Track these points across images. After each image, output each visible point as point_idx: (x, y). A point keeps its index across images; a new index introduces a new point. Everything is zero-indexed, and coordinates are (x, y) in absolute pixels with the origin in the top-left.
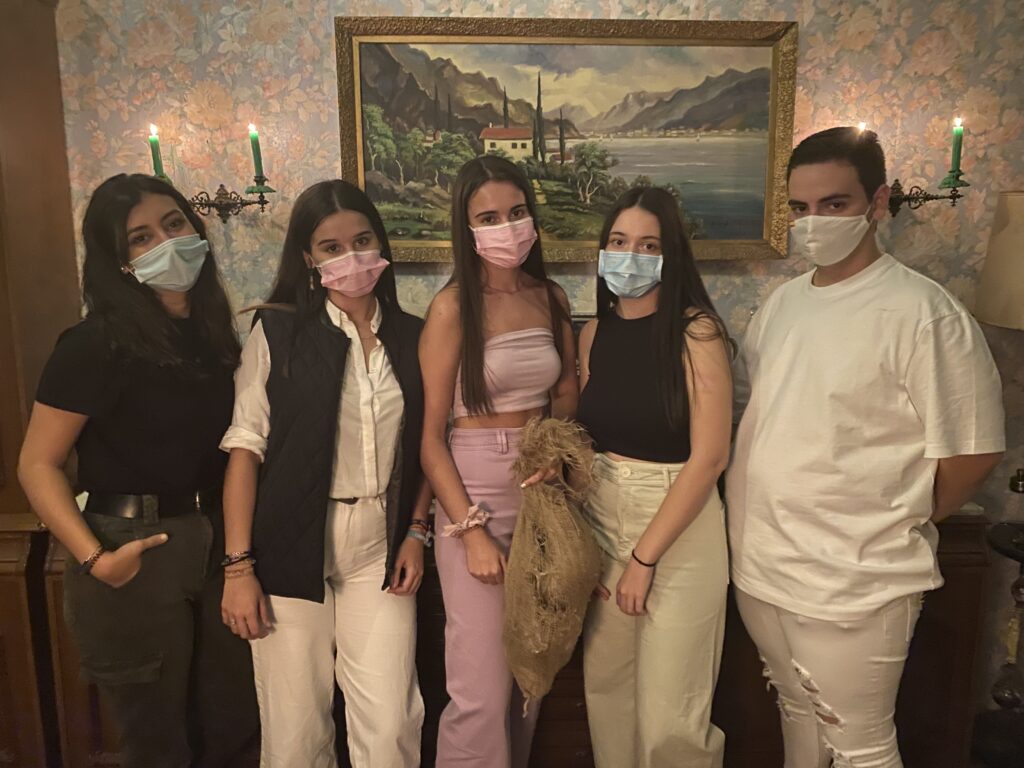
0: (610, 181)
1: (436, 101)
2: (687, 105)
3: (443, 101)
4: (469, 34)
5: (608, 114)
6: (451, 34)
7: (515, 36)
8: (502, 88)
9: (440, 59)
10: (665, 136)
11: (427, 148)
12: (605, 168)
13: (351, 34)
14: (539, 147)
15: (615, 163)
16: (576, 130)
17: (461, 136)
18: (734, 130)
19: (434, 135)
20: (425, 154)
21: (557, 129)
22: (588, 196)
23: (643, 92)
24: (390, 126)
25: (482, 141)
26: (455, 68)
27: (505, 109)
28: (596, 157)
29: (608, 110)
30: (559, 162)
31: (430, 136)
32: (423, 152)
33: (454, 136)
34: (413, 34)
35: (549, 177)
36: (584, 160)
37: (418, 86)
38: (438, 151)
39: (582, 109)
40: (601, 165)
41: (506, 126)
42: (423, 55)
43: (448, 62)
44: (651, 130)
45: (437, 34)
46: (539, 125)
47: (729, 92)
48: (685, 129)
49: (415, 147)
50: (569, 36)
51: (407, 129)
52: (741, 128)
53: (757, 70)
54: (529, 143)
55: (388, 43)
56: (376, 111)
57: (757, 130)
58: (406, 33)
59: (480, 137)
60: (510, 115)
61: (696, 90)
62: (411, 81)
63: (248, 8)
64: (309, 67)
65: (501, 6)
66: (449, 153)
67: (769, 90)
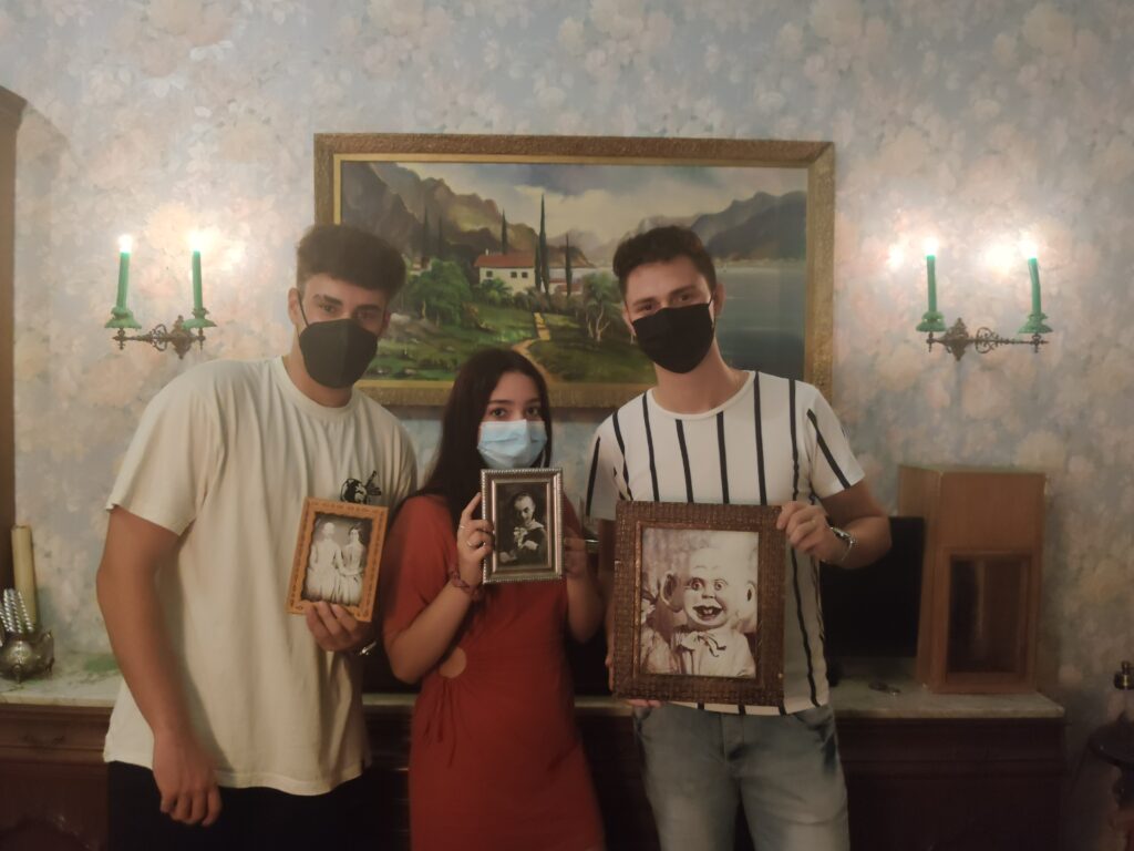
1: (426, 224)
2: (712, 232)
3: (433, 224)
4: (463, 153)
6: (444, 152)
7: (515, 154)
8: (500, 211)
9: (432, 180)
11: (415, 277)
13: (332, 151)
14: (543, 276)
16: (585, 259)
17: (453, 263)
18: (767, 260)
19: (424, 262)
20: (413, 284)
21: (563, 258)
22: (599, 332)
23: (662, 216)
25: (477, 270)
26: (448, 189)
27: (504, 234)
30: (565, 294)
31: (417, 263)
33: (446, 264)
34: (402, 152)
35: (553, 310)
36: (594, 292)
37: (405, 208)
38: (426, 280)
39: (591, 235)
40: (614, 297)
41: (505, 253)
42: (412, 175)
43: (439, 184)
45: (428, 152)
46: (543, 253)
47: (761, 218)
50: (574, 155)
52: (776, 257)
53: (791, 193)
54: (531, 272)
55: (375, 162)
58: (394, 150)
59: (476, 265)
60: (509, 241)
61: (721, 214)
62: (398, 203)
63: (222, 124)
64: (285, 187)
65: (501, 122)
66: (439, 283)
67: (805, 215)
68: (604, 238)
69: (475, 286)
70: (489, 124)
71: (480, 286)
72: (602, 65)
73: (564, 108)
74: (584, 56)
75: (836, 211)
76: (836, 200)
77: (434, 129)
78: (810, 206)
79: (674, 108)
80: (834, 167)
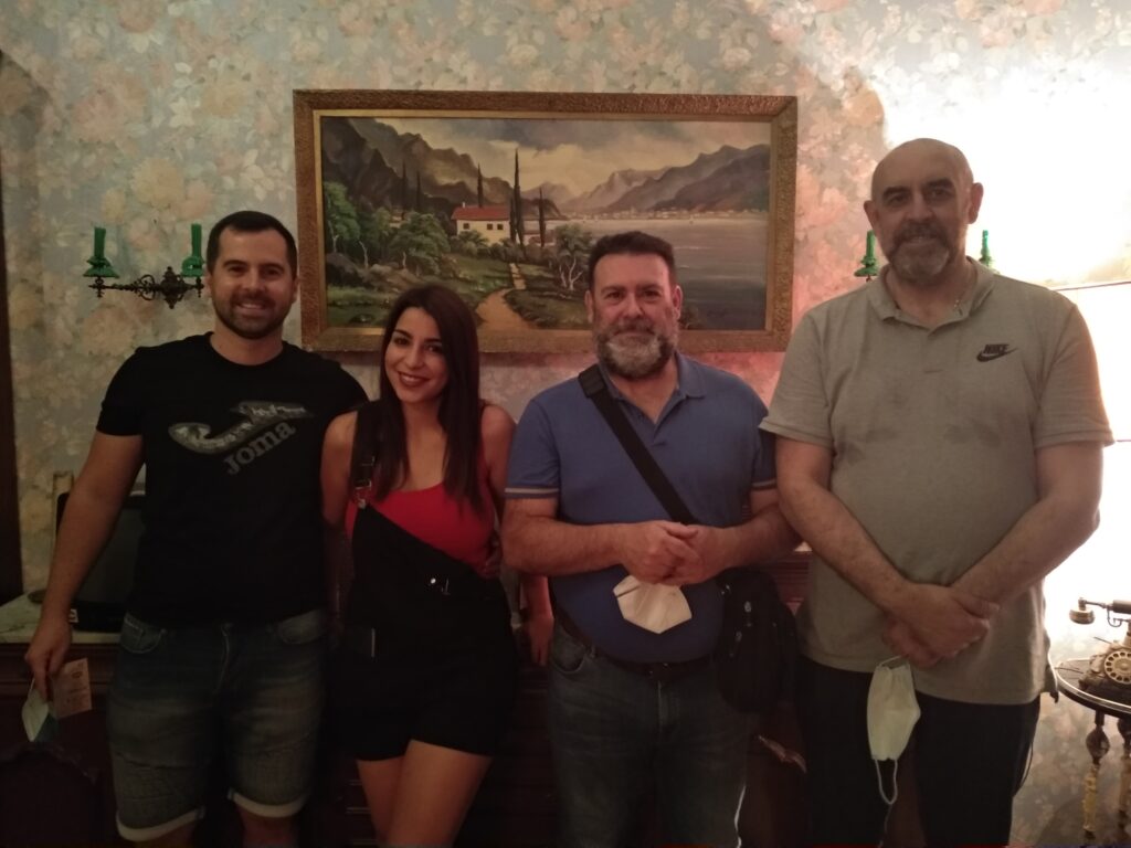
1: (404, 180)
2: (680, 184)
3: (411, 178)
4: (438, 109)
5: (592, 194)
6: (419, 108)
7: (488, 110)
8: (476, 165)
9: (409, 135)
10: (655, 218)
11: (395, 229)
13: (311, 107)
14: (517, 228)
16: (557, 211)
17: (432, 216)
18: (731, 211)
19: (403, 215)
20: (392, 236)
21: (537, 209)
22: (572, 281)
23: (630, 170)
24: (354, 204)
25: (455, 222)
26: (425, 144)
27: (480, 188)
28: (580, 239)
29: (591, 188)
30: (539, 245)
31: (397, 216)
32: (390, 234)
33: (424, 216)
34: (379, 108)
35: (528, 260)
36: (567, 243)
37: (384, 163)
38: (406, 232)
39: (563, 188)
40: (585, 248)
41: (481, 206)
42: (391, 130)
43: (417, 138)
44: (640, 211)
45: (404, 108)
46: (517, 206)
47: (726, 170)
48: (678, 209)
49: (381, 228)
50: (547, 110)
51: (372, 209)
52: (739, 208)
53: (755, 147)
54: (506, 224)
55: (353, 118)
56: (338, 189)
57: (757, 211)
58: (371, 106)
59: (453, 217)
60: (485, 194)
61: (688, 167)
62: (377, 155)
63: (202, 81)
64: (267, 142)
65: (476, 78)
66: (418, 235)
67: (768, 168)
68: (576, 191)
69: (452, 238)
70: (464, 81)
71: (457, 238)
72: (573, 23)
73: (536, 65)
74: (555, 14)
75: (798, 164)
76: (799, 152)
77: (410, 85)
78: (773, 160)
79: (643, 64)
80: (796, 119)
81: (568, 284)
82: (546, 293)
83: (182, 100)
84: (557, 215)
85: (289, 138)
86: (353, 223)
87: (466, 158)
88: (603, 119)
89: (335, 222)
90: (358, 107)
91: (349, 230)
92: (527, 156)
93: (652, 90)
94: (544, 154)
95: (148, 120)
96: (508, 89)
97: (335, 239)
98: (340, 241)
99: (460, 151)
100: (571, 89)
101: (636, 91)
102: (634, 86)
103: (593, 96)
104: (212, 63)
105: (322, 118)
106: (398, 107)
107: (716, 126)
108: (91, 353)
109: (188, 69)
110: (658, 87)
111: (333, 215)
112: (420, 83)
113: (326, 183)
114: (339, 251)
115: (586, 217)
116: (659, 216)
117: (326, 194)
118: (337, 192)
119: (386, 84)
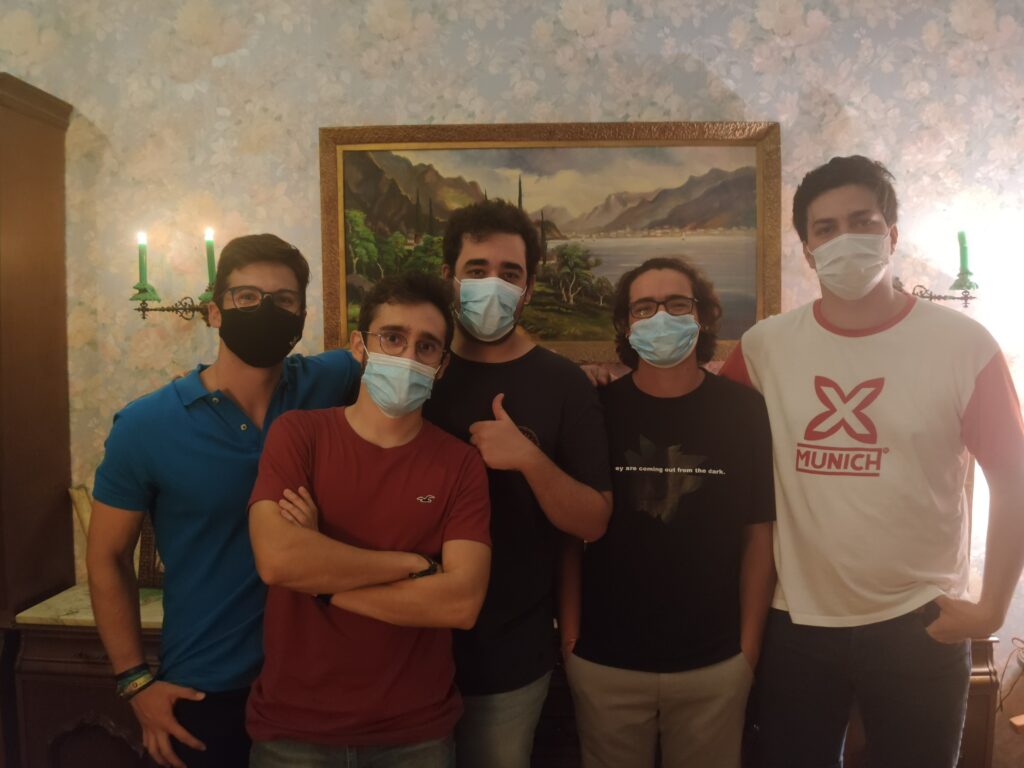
0: (594, 282)
1: (418, 205)
2: (671, 205)
3: (424, 205)
4: (450, 141)
5: (591, 214)
6: (432, 140)
7: (494, 140)
8: (482, 190)
9: (422, 165)
10: (649, 236)
11: (409, 251)
12: (588, 268)
13: (336, 143)
15: (598, 263)
16: (558, 231)
18: (721, 229)
19: (416, 238)
22: (572, 296)
23: (626, 193)
24: (372, 229)
26: (436, 173)
28: (579, 257)
29: (590, 209)
31: (411, 239)
32: (405, 256)
33: (436, 239)
34: (395, 142)
36: (567, 260)
37: (399, 191)
38: (420, 254)
39: (563, 210)
40: (584, 265)
42: (406, 162)
43: (429, 168)
44: (634, 230)
45: (418, 141)
47: (713, 191)
48: (670, 228)
49: (397, 250)
50: (548, 139)
51: (389, 233)
52: (729, 226)
53: (742, 169)
55: (372, 151)
56: (358, 216)
57: (745, 228)
58: (389, 140)
61: (679, 189)
62: (393, 186)
63: (240, 122)
64: (295, 175)
65: (483, 112)
66: (430, 256)
67: (755, 188)
68: (575, 213)
70: (472, 115)
72: (571, 60)
73: (537, 99)
74: (554, 52)
75: (783, 184)
76: (783, 174)
77: (423, 120)
78: (759, 179)
79: (635, 95)
80: (780, 144)
81: (568, 298)
82: (548, 307)
83: (221, 140)
84: (557, 235)
85: (315, 171)
86: (372, 247)
87: (474, 185)
88: (599, 147)
89: (355, 246)
90: (377, 142)
91: (368, 253)
92: (530, 182)
93: (645, 118)
94: (545, 180)
95: (192, 159)
96: (512, 121)
97: (355, 261)
98: (360, 262)
99: (468, 179)
100: (570, 119)
101: (630, 120)
102: (627, 116)
103: (590, 126)
104: (248, 107)
105: (345, 152)
106: (412, 140)
107: (704, 150)
108: (137, 368)
109: (228, 113)
110: (649, 116)
111: (354, 240)
112: (432, 118)
113: (347, 211)
114: (358, 272)
115: (584, 237)
116: (652, 234)
117: (348, 221)
118: (357, 219)
119: (402, 120)
